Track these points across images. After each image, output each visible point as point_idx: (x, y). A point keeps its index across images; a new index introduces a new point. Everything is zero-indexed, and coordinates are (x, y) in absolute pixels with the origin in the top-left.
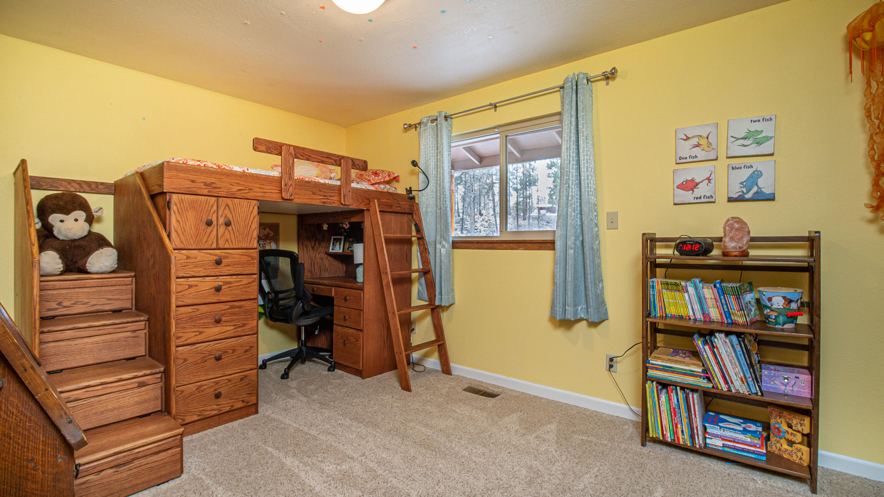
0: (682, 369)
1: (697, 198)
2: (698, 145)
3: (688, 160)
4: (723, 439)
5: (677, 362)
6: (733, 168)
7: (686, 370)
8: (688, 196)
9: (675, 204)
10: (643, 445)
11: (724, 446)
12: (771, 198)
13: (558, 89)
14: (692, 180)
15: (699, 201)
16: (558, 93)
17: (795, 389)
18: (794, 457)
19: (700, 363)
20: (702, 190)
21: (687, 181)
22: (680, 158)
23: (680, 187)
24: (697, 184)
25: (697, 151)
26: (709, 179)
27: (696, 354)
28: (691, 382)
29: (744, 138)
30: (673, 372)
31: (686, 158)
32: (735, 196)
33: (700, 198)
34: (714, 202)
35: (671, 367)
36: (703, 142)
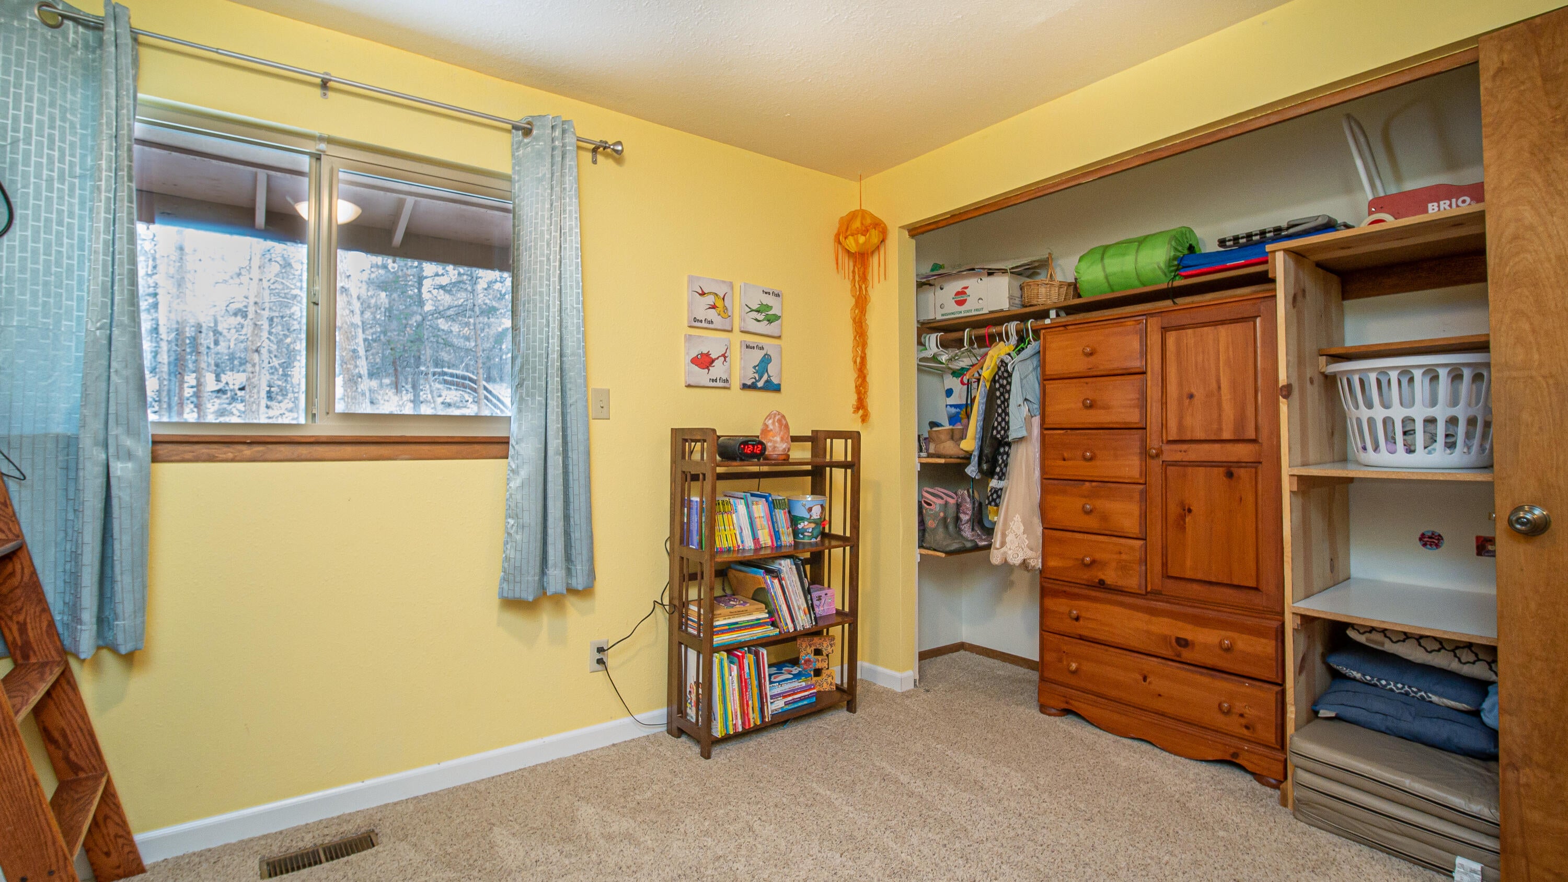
0: (748, 621)
1: (713, 380)
2: (714, 307)
3: (704, 325)
4: (784, 697)
5: (739, 613)
6: (747, 347)
7: (752, 620)
8: (702, 376)
9: (689, 386)
10: (706, 755)
11: (786, 704)
12: (777, 389)
13: (509, 127)
14: (708, 355)
15: (714, 384)
16: (507, 136)
17: (826, 607)
18: (825, 686)
19: (763, 606)
20: (718, 370)
21: (702, 354)
22: (695, 320)
23: (695, 361)
24: (713, 361)
25: (712, 315)
26: (724, 356)
27: (760, 596)
28: (760, 635)
29: (758, 311)
30: (741, 628)
31: (701, 321)
32: (749, 383)
33: (716, 380)
34: (728, 388)
35: (737, 623)
36: (719, 304)
